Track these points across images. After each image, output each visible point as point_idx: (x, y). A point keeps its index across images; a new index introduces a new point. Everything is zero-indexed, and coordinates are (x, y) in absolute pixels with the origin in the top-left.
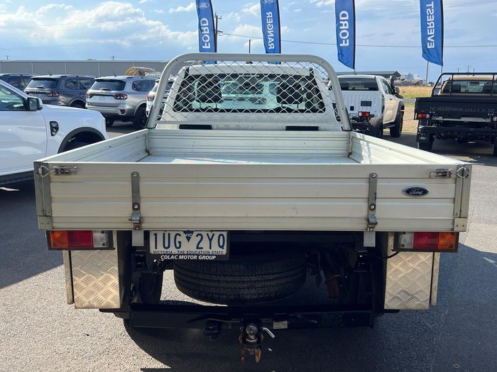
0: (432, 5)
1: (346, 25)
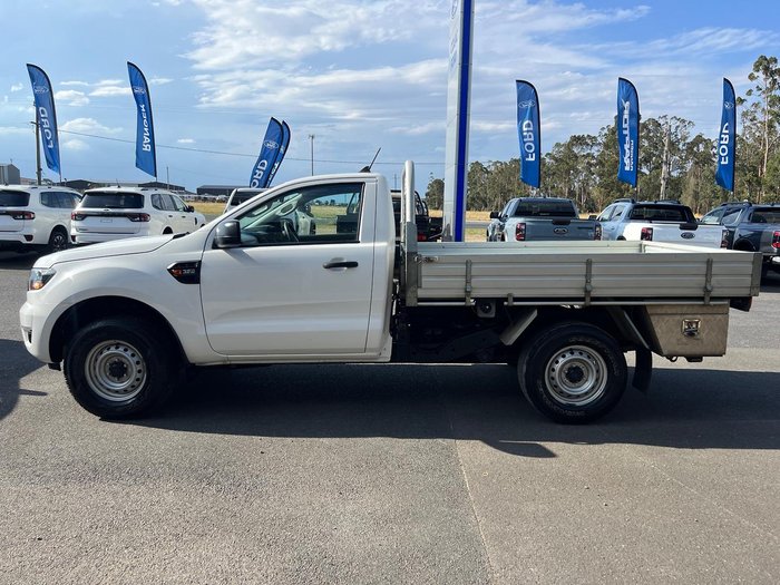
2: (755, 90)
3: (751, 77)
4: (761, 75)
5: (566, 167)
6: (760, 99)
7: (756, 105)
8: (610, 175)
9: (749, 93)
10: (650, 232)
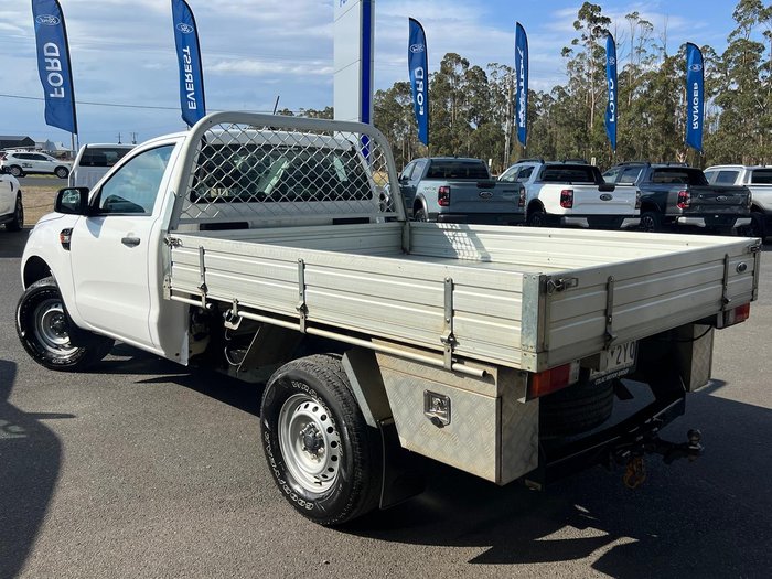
0: (188, 51)
1: (56, 65)
2: (580, 39)
3: (577, 25)
4: (584, 23)
5: (391, 118)
6: (585, 50)
7: (581, 56)
8: (438, 129)
9: (575, 42)
10: (570, 194)
